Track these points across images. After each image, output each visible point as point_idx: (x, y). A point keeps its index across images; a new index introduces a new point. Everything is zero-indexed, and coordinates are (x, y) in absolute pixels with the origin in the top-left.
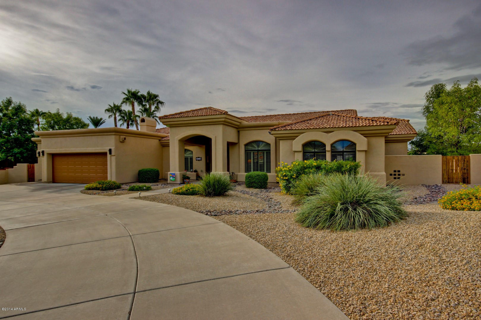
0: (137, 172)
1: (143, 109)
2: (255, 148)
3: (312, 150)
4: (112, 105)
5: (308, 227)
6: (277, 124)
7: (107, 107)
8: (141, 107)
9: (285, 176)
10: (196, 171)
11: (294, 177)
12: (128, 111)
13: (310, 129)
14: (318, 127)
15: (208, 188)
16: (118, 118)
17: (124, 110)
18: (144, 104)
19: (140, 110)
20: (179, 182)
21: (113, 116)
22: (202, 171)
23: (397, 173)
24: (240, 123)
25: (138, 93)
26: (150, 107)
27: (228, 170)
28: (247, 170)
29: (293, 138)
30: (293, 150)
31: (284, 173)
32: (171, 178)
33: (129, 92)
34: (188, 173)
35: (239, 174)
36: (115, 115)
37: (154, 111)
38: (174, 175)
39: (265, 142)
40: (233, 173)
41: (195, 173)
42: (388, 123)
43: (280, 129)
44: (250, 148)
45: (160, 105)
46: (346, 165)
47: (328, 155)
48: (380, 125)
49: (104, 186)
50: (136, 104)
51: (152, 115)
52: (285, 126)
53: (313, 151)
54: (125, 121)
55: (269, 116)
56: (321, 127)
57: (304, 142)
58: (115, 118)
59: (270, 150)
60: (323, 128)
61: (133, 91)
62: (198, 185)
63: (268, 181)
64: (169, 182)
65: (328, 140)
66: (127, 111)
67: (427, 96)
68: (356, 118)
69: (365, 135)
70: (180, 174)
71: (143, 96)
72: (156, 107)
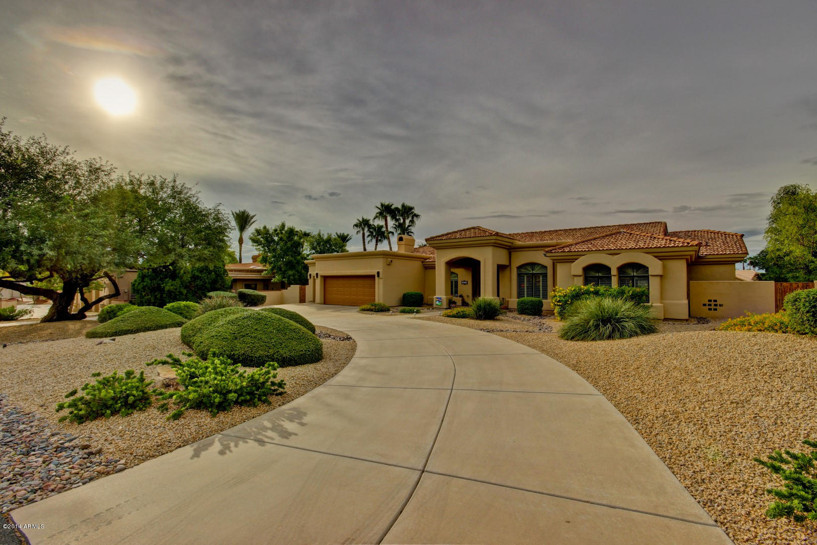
0: (402, 295)
1: (397, 224)
2: (529, 270)
3: (595, 274)
4: (361, 220)
5: (567, 340)
6: (555, 244)
7: (355, 222)
8: (394, 222)
9: (559, 301)
10: (461, 296)
11: (569, 302)
12: (378, 225)
13: (592, 250)
14: (601, 249)
15: (480, 311)
16: (367, 234)
17: (373, 225)
18: (397, 218)
19: (394, 226)
20: (445, 307)
21: (362, 232)
22: (468, 296)
23: (713, 303)
24: (512, 243)
25: (391, 206)
26: (404, 221)
27: (498, 295)
28: (520, 294)
29: (572, 261)
30: (572, 274)
31: (558, 299)
32: (437, 303)
33: (382, 205)
34: (454, 299)
35: (510, 300)
36: (363, 230)
37: (409, 226)
38: (439, 299)
39: (540, 264)
40: (503, 299)
41: (461, 298)
42: (688, 243)
43: (557, 251)
44: (523, 271)
45: (415, 219)
46: (629, 292)
47: (615, 281)
48: (678, 246)
49: (377, 308)
50: (389, 218)
51: (407, 231)
52: (563, 247)
53: (597, 275)
54: (374, 236)
55: (548, 231)
56: (605, 249)
57: (585, 264)
58: (364, 234)
59: (547, 274)
60: (607, 249)
61: (386, 203)
62: (468, 310)
63: (543, 309)
64: (434, 306)
65: (614, 263)
66: (376, 226)
67: (774, 202)
68: (652, 237)
69: (660, 258)
70: (447, 298)
71: (397, 209)
72: (410, 221)
